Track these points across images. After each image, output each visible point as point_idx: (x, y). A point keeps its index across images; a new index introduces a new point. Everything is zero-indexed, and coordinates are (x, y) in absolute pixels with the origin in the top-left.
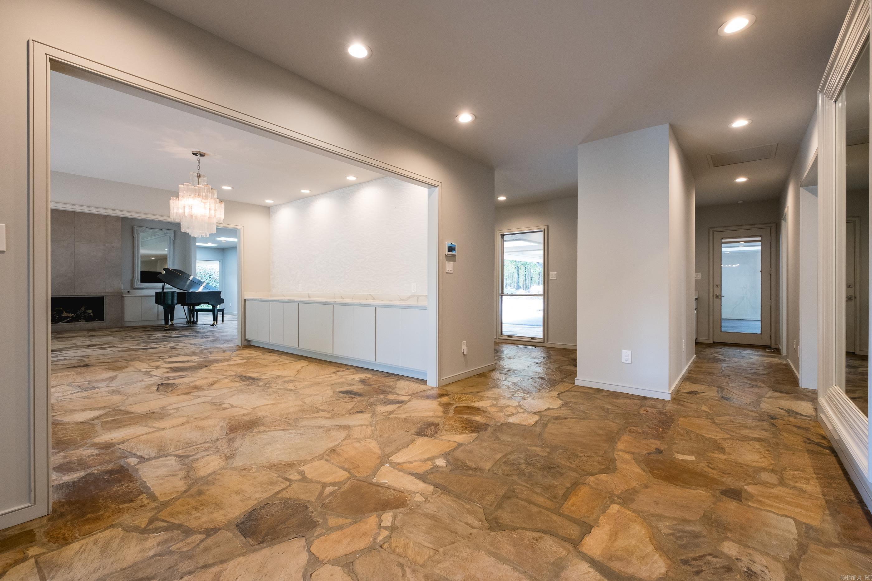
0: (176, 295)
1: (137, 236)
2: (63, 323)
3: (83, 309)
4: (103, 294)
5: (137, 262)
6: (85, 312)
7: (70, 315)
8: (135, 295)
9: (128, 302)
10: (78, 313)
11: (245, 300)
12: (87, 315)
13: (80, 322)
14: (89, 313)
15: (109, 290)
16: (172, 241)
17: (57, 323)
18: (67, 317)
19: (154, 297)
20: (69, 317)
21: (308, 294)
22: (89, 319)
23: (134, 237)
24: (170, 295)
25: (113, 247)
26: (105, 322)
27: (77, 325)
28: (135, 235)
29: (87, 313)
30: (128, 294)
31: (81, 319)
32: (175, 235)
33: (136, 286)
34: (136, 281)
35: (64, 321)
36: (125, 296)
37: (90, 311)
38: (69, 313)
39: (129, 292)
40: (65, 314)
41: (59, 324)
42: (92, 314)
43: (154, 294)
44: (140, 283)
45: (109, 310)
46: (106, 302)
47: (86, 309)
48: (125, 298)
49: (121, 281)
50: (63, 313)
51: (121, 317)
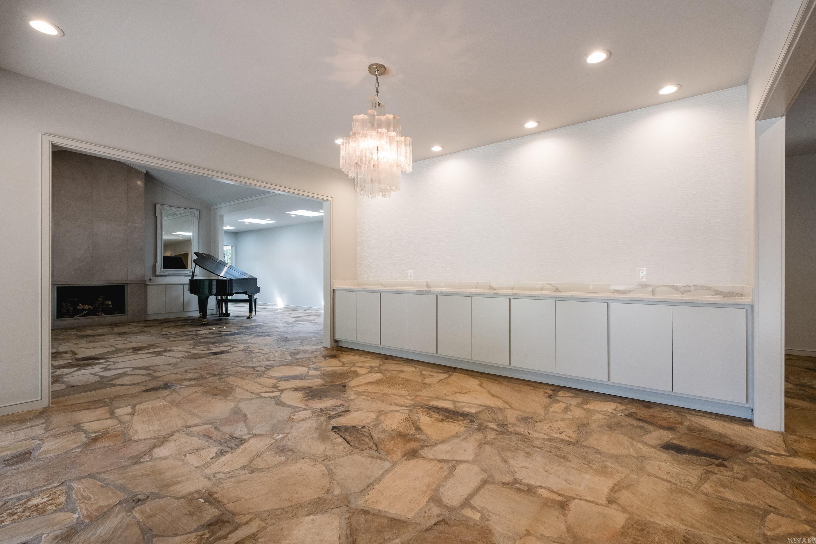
0: (214, 283)
1: (159, 215)
2: (79, 316)
3: (100, 300)
4: (124, 282)
5: (159, 244)
6: (103, 303)
7: (87, 307)
8: (157, 283)
9: (152, 291)
10: (96, 304)
11: (334, 289)
12: (105, 307)
13: (98, 315)
14: (108, 305)
15: (131, 277)
16: (197, 223)
17: (73, 317)
18: (84, 310)
20: (85, 310)
21: (427, 282)
22: (108, 312)
23: (156, 216)
24: (207, 283)
25: (136, 228)
26: (126, 315)
27: (96, 319)
28: (158, 214)
29: (105, 304)
30: (150, 282)
31: (99, 311)
32: (199, 214)
33: (158, 273)
34: (158, 266)
35: (80, 315)
36: (148, 285)
37: (110, 303)
38: (85, 305)
39: (150, 279)
40: (80, 307)
41: (74, 318)
42: (111, 306)
44: (162, 269)
45: (131, 301)
46: (128, 291)
47: (105, 299)
48: (148, 286)
49: (144, 267)
50: (78, 305)
51: (145, 310)
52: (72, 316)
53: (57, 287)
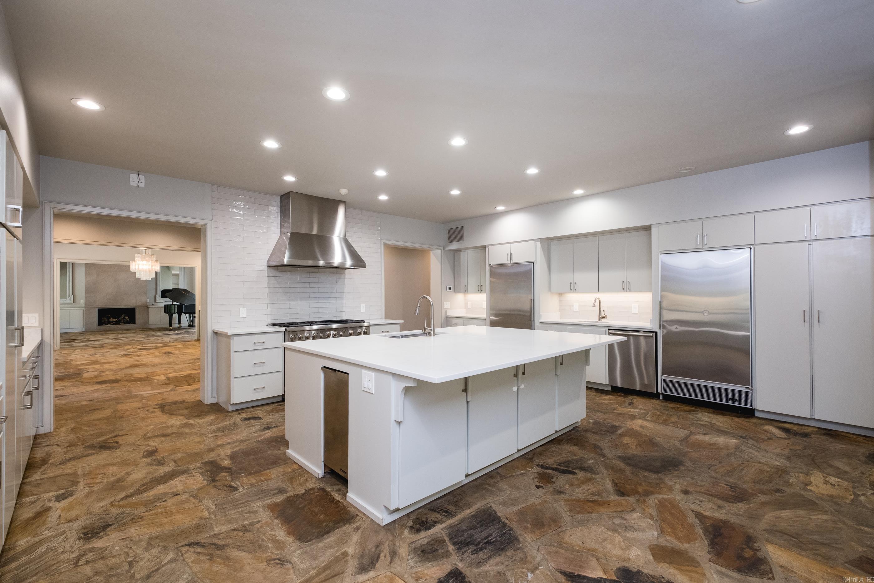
3: (123, 316)
4: (135, 306)
6: (124, 318)
7: (115, 320)
8: (155, 306)
9: (152, 311)
10: (120, 319)
12: (125, 320)
13: (121, 324)
14: (126, 319)
15: (139, 303)
19: (164, 308)
20: (114, 321)
22: (126, 323)
26: (136, 325)
27: (119, 326)
30: (152, 306)
31: (121, 322)
33: (157, 300)
34: (158, 296)
35: (110, 324)
37: (127, 318)
39: (152, 304)
40: (111, 320)
42: (128, 320)
43: (164, 306)
44: (159, 298)
45: (139, 317)
46: (137, 311)
47: (125, 316)
48: (150, 308)
49: (147, 297)
50: (110, 319)
51: (147, 322)
52: (106, 325)
53: (98, 309)
